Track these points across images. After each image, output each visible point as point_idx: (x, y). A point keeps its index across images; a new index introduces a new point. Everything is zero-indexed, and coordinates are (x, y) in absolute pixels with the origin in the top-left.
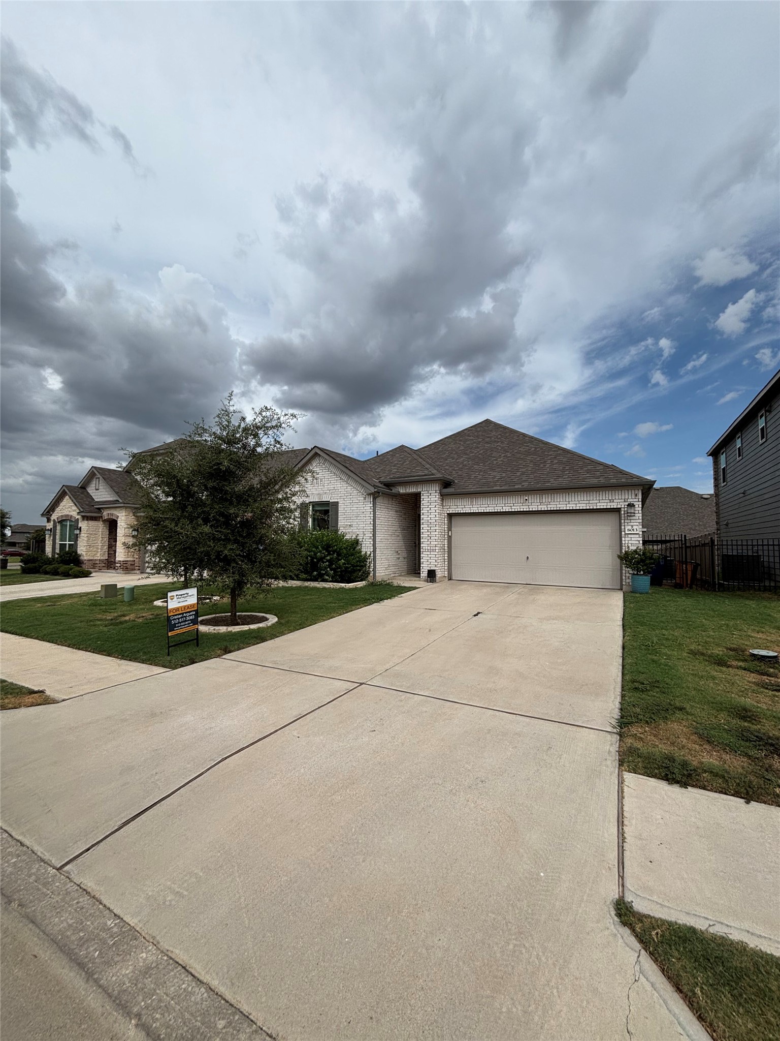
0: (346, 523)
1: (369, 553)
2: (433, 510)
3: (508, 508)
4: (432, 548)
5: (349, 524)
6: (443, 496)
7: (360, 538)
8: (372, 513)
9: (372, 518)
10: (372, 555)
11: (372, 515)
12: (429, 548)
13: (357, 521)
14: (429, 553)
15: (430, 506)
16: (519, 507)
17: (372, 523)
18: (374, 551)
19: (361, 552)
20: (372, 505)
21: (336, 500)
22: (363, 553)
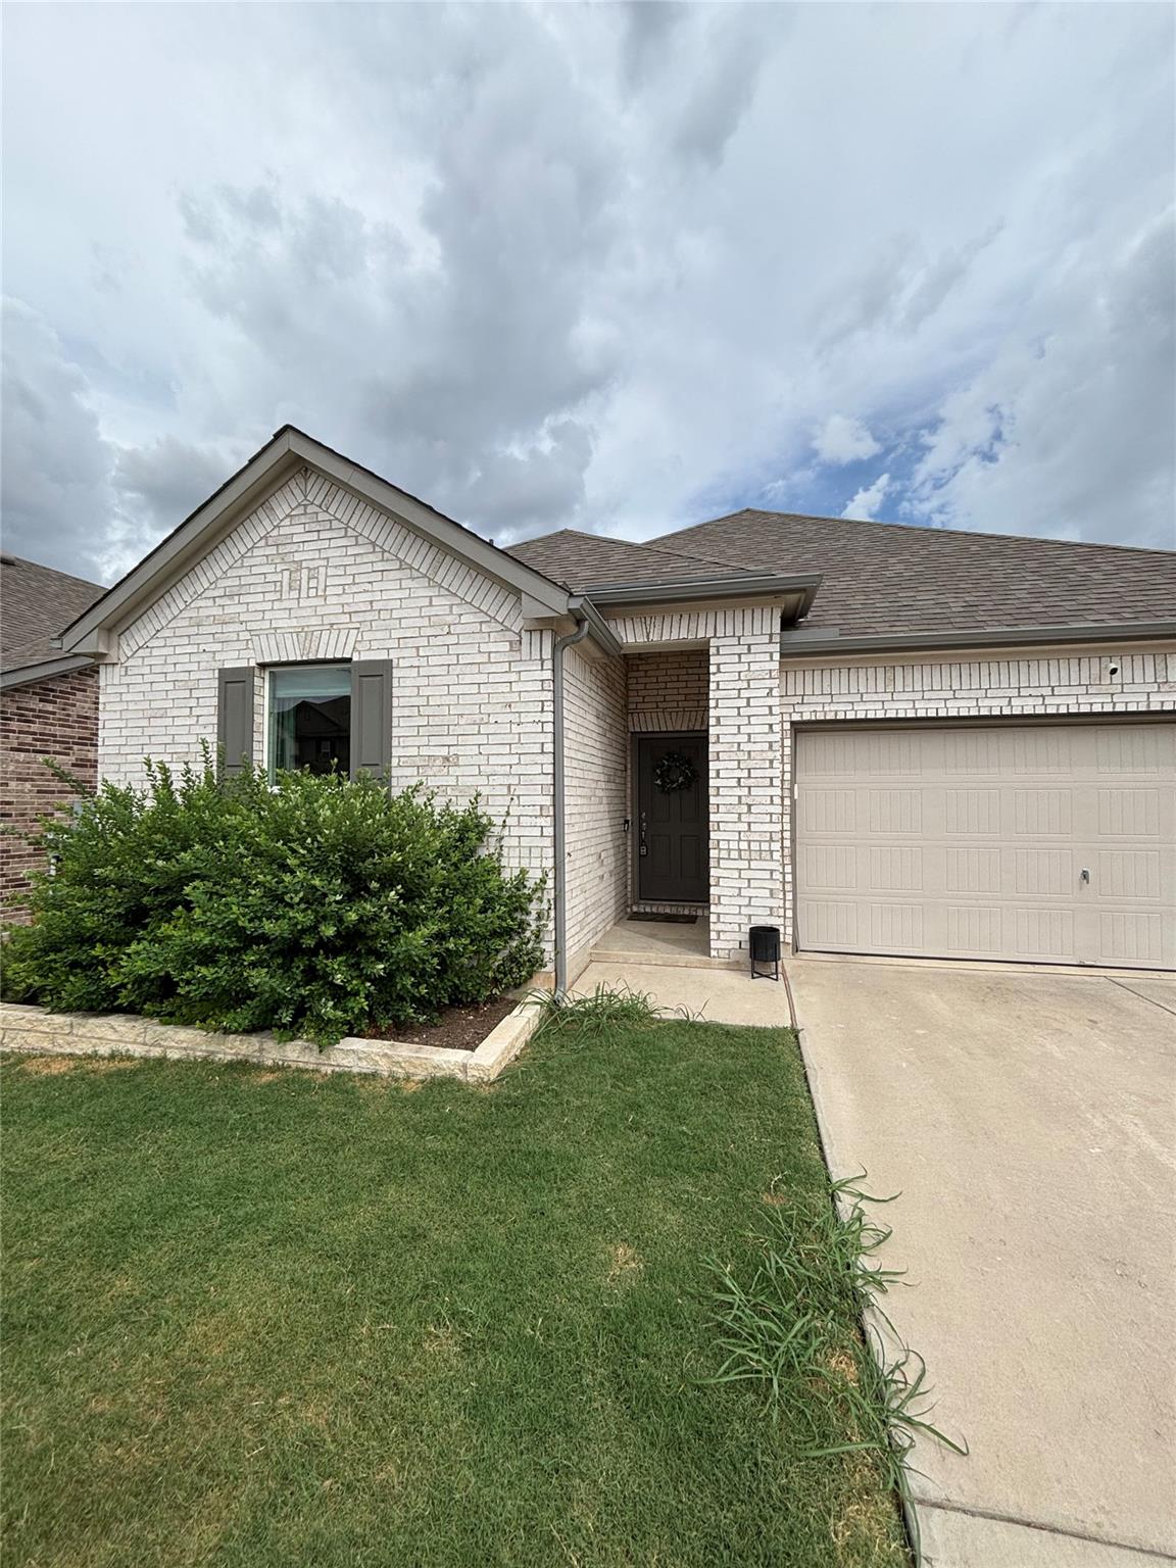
0: (424, 751)
1: (534, 875)
2: (759, 706)
3: (1031, 701)
4: (755, 846)
5: (444, 752)
6: (792, 657)
7: (492, 810)
8: (549, 707)
9: (549, 728)
10: (550, 884)
11: (550, 717)
12: (744, 845)
13: (483, 740)
14: (744, 865)
15: (744, 694)
16: (1072, 700)
17: (549, 748)
18: (558, 868)
19: (498, 870)
20: (548, 675)
21: (383, 656)
22: (506, 875)
